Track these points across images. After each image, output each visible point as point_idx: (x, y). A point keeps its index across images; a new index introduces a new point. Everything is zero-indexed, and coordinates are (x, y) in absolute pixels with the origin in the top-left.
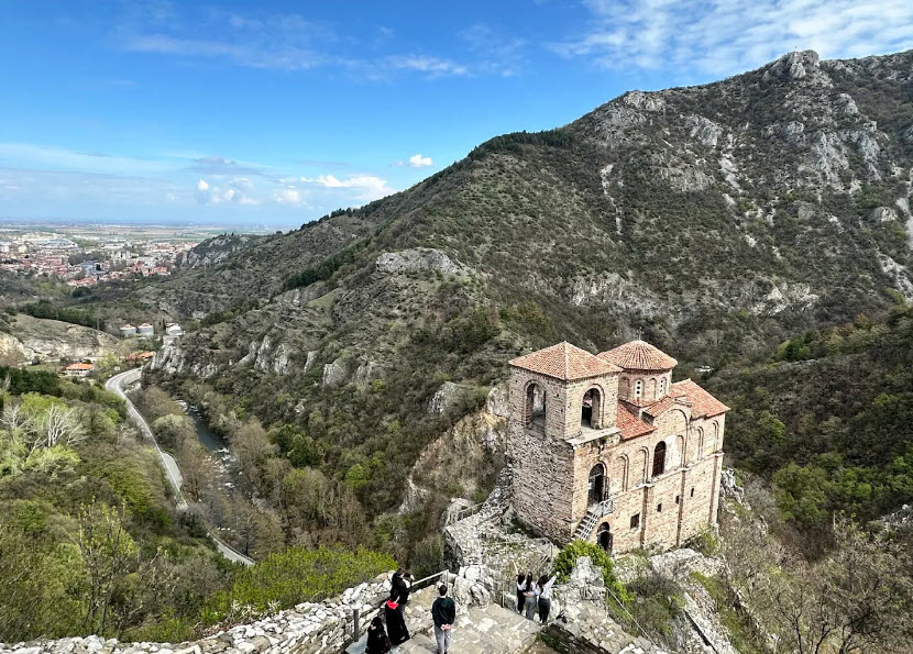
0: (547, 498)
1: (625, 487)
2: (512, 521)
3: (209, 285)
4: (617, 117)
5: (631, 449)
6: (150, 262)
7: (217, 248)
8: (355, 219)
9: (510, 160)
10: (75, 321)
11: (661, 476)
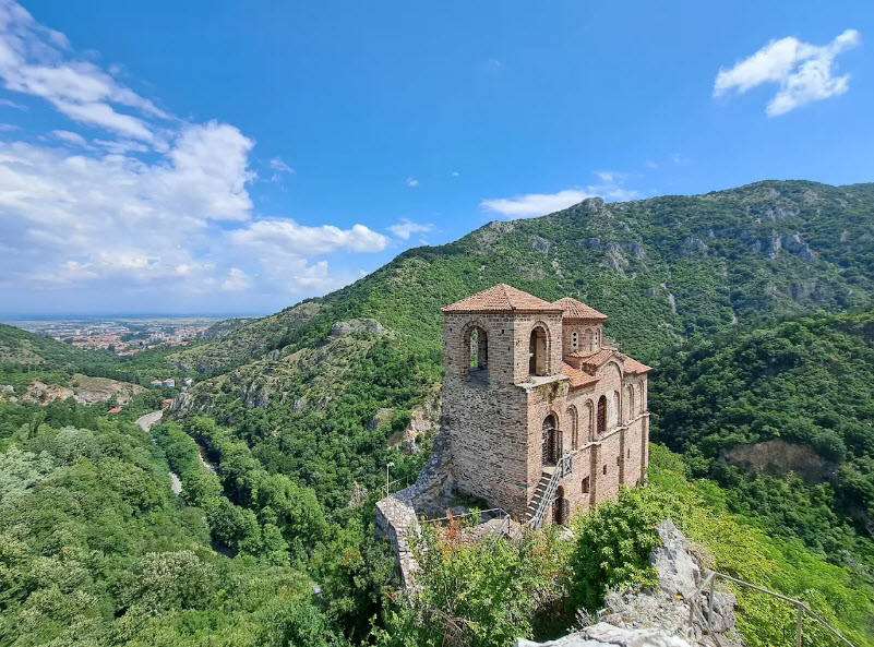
0: (495, 459)
1: (574, 444)
2: (453, 491)
3: (217, 351)
4: (486, 236)
5: (579, 401)
6: (179, 340)
7: (225, 328)
8: (317, 305)
9: (419, 262)
10: (117, 378)
11: (606, 434)
